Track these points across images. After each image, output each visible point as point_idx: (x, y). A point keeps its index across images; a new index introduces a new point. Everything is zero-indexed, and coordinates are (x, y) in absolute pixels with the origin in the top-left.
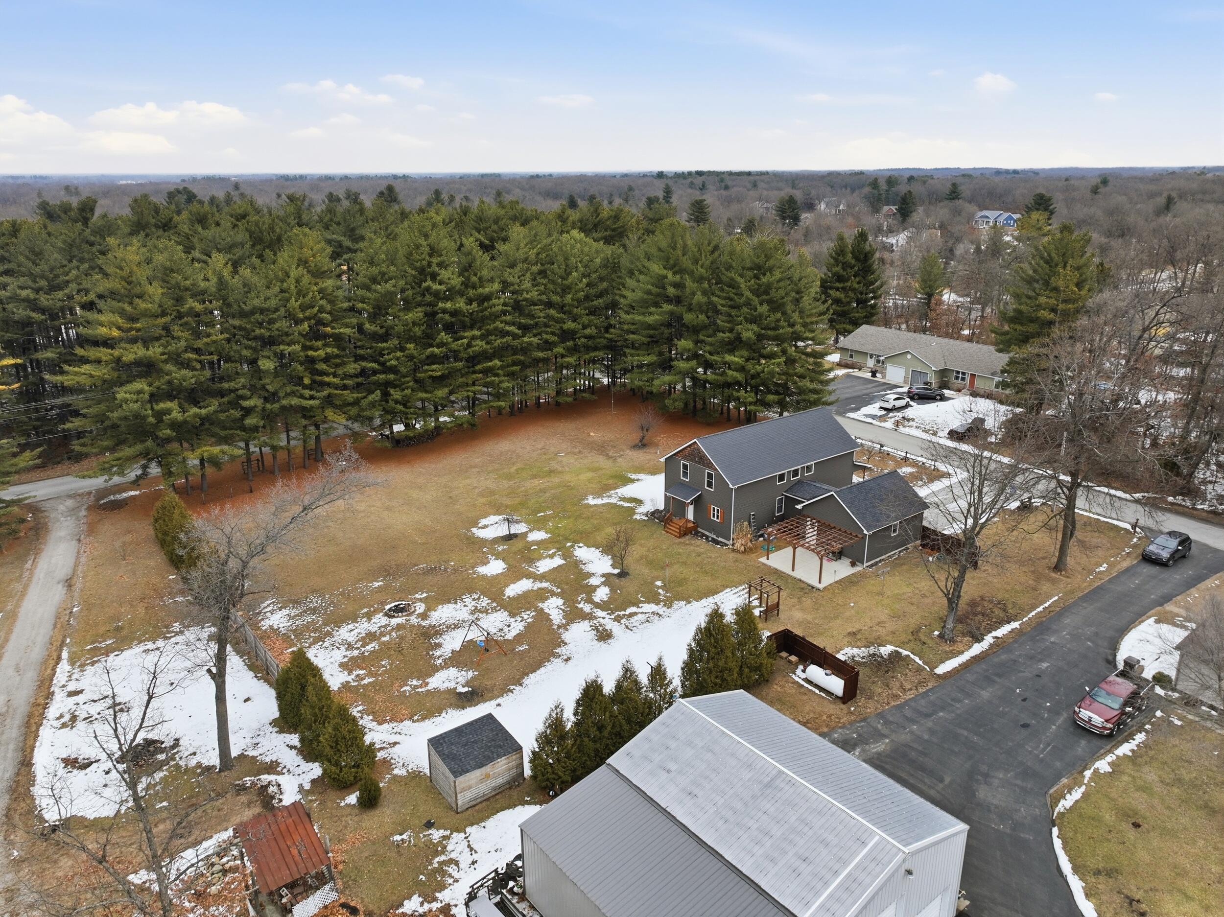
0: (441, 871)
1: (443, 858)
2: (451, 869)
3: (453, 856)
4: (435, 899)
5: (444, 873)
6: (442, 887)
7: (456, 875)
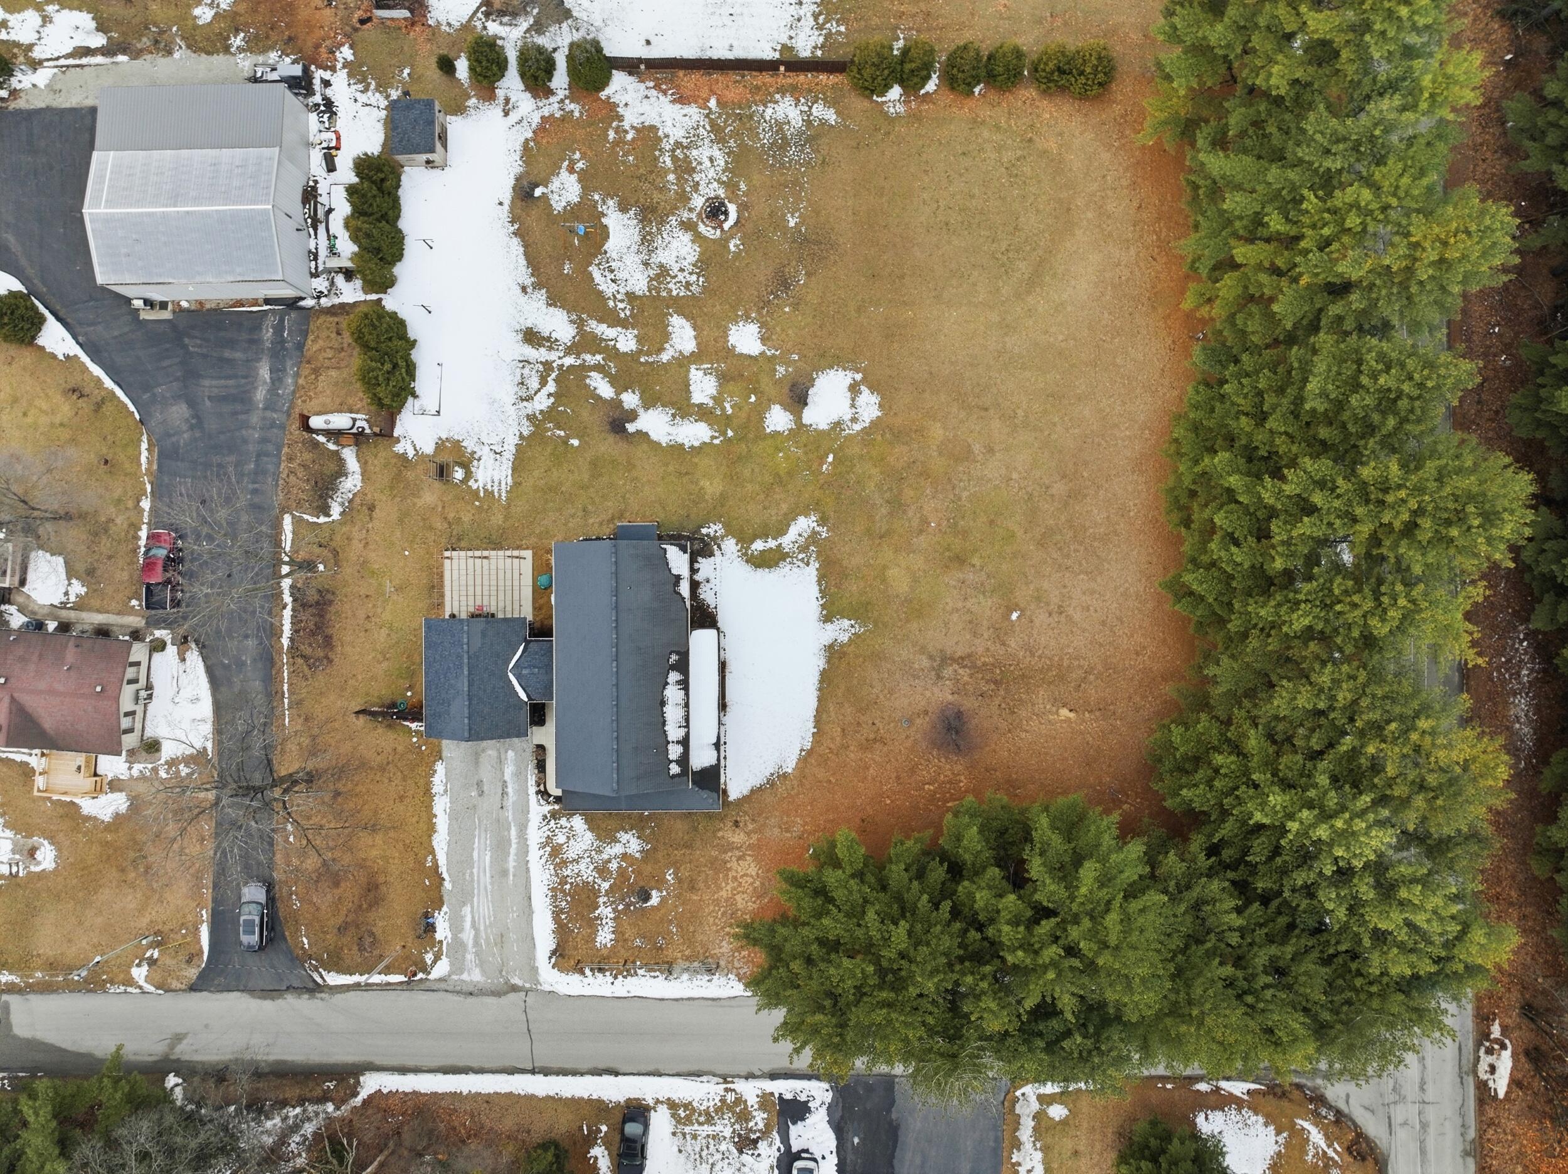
0: (363, 80)
1: (372, 87)
2: (360, 87)
3: (370, 93)
4: (344, 67)
5: (359, 82)
6: (350, 75)
7: (354, 87)
